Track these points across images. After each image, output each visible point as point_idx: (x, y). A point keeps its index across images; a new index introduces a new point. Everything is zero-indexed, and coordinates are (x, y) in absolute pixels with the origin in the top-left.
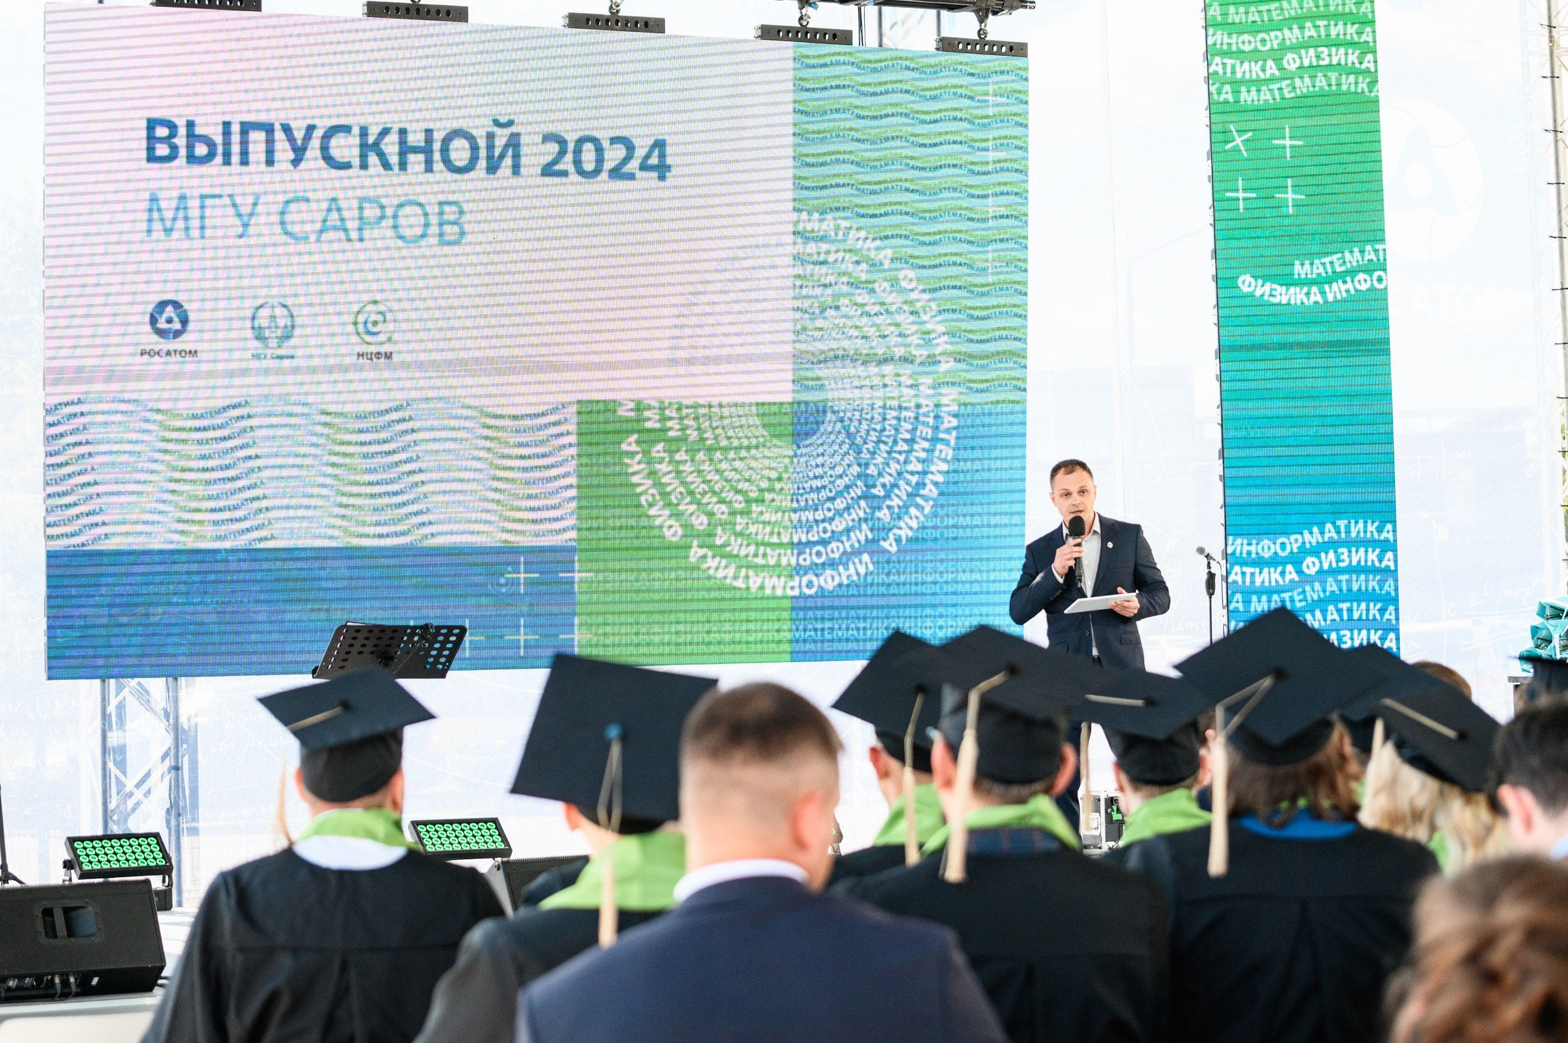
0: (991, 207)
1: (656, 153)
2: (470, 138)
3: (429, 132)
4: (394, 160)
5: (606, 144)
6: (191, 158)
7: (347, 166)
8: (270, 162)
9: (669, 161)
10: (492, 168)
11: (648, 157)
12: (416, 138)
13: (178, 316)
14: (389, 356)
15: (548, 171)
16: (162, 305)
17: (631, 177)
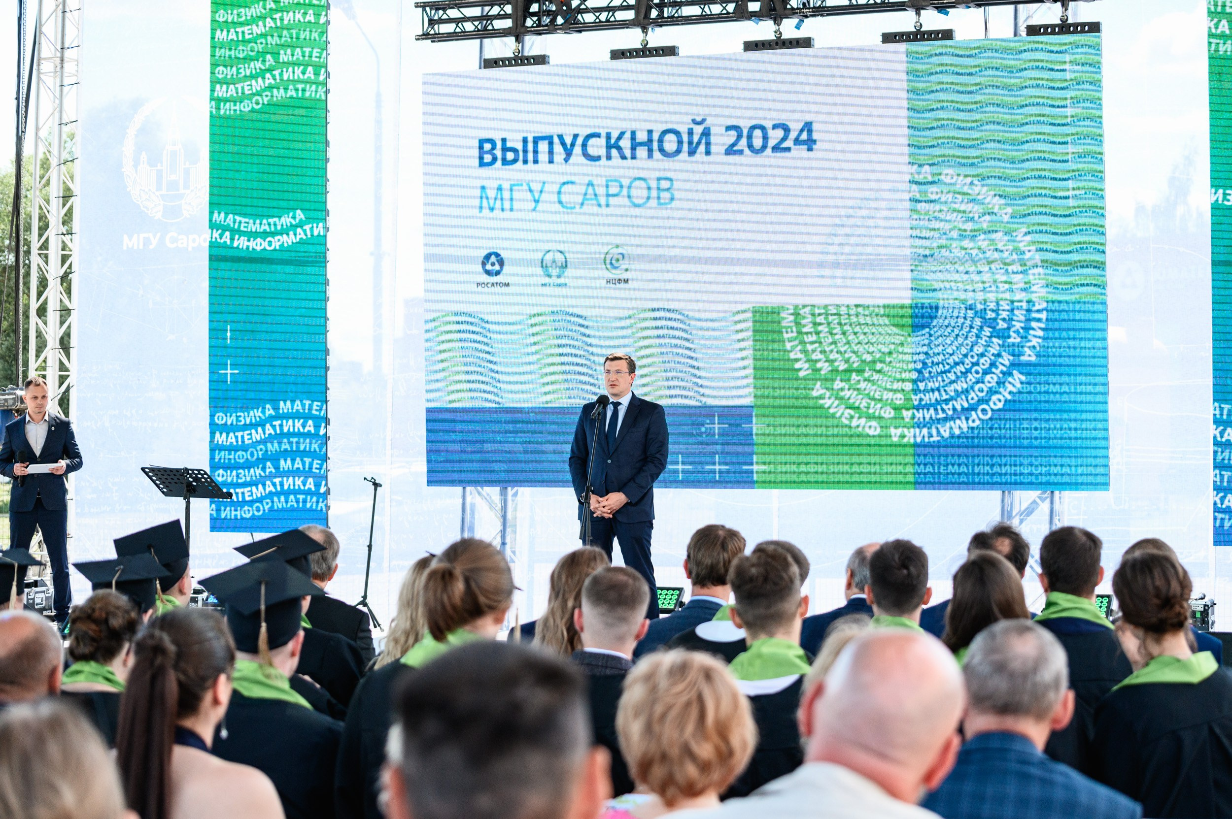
1: (805, 131)
2: (677, 133)
3: (650, 132)
4: (628, 153)
5: (769, 129)
6: (505, 162)
7: (598, 158)
8: (551, 160)
9: (815, 136)
10: (692, 153)
11: (799, 135)
12: (642, 137)
13: (497, 261)
14: (626, 281)
15: (730, 151)
16: (489, 255)
17: (788, 149)
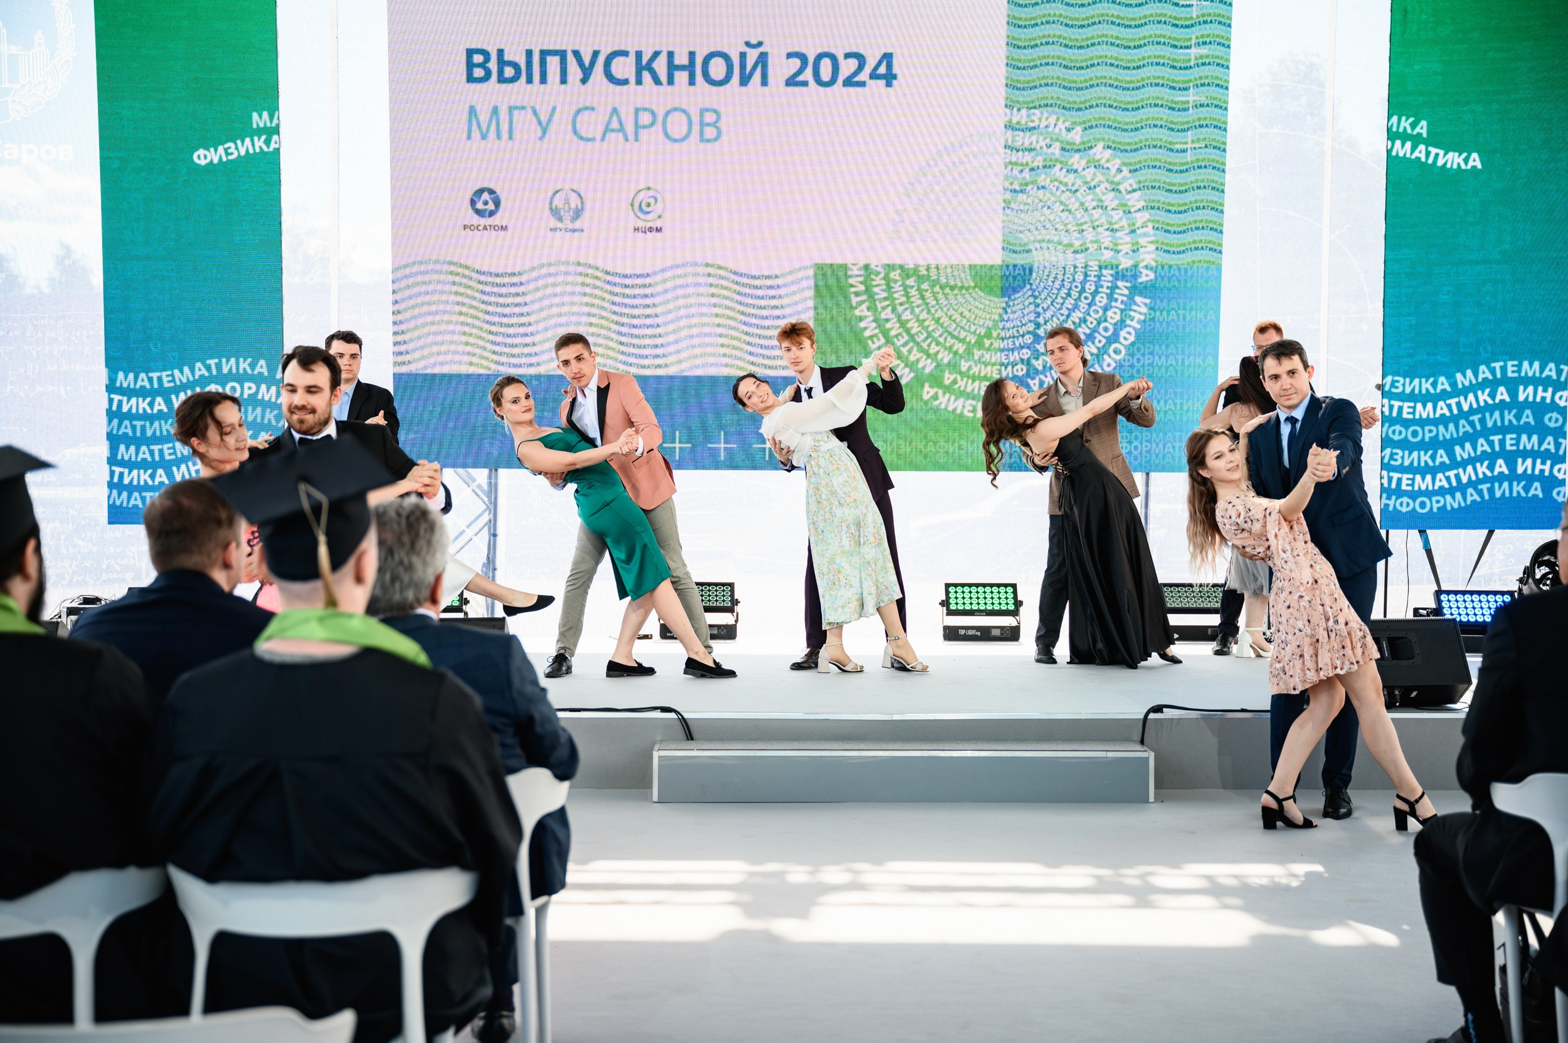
0: (1192, 97)
1: (884, 63)
2: (726, 58)
3: (692, 55)
4: (663, 78)
5: (841, 58)
6: (501, 79)
7: (625, 82)
8: (564, 80)
9: (896, 70)
10: (745, 80)
11: (877, 67)
12: (681, 59)
13: (491, 199)
14: (659, 230)
15: (791, 82)
16: (480, 191)
17: (862, 84)
